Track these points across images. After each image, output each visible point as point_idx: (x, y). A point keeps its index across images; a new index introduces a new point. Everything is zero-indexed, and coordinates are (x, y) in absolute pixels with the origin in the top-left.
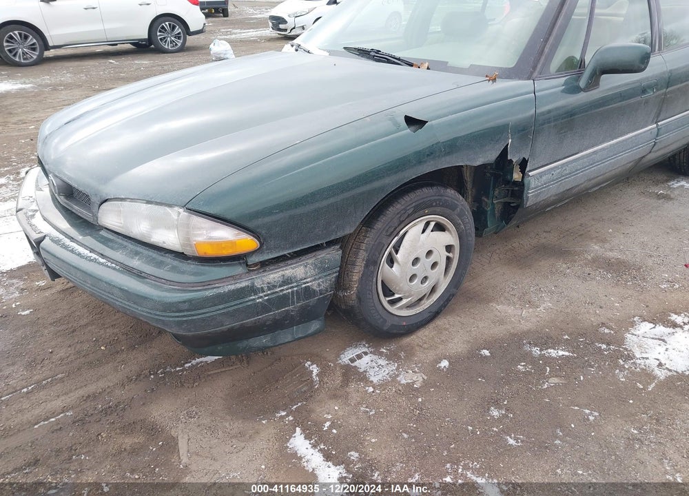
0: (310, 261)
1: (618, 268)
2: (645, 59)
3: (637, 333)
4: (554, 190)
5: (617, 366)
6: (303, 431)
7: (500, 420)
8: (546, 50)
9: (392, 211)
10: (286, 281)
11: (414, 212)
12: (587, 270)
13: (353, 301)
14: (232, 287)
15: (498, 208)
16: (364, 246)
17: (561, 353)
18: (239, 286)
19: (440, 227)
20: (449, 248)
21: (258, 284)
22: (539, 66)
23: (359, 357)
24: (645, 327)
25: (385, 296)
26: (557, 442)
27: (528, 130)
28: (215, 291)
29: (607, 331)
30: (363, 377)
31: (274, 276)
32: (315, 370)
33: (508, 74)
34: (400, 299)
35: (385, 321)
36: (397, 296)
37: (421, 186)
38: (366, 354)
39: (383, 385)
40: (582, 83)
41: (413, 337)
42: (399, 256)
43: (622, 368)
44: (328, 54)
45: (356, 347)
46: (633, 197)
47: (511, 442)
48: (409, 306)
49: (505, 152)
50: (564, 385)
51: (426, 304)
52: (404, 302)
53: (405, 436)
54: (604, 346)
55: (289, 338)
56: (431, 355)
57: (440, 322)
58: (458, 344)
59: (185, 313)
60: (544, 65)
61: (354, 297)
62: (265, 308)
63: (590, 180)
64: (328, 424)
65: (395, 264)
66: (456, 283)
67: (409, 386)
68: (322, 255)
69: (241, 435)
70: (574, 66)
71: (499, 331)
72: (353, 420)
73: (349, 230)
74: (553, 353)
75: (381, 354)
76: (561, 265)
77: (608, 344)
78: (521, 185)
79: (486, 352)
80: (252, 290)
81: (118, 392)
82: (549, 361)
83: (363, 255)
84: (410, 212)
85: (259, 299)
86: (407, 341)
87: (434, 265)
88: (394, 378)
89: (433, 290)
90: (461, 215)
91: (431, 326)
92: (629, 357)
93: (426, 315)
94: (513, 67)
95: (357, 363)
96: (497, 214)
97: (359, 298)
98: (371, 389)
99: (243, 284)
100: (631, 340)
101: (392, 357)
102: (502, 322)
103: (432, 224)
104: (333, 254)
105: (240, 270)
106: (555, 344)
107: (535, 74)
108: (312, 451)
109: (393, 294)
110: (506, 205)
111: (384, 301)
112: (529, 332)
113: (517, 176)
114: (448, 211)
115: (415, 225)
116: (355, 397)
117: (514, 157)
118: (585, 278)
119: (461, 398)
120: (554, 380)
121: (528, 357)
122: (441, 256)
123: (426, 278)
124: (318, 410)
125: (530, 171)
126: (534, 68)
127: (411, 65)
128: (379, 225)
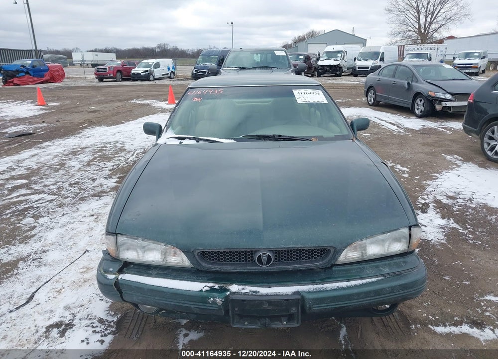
47: (466, 283)
64: (431, 317)
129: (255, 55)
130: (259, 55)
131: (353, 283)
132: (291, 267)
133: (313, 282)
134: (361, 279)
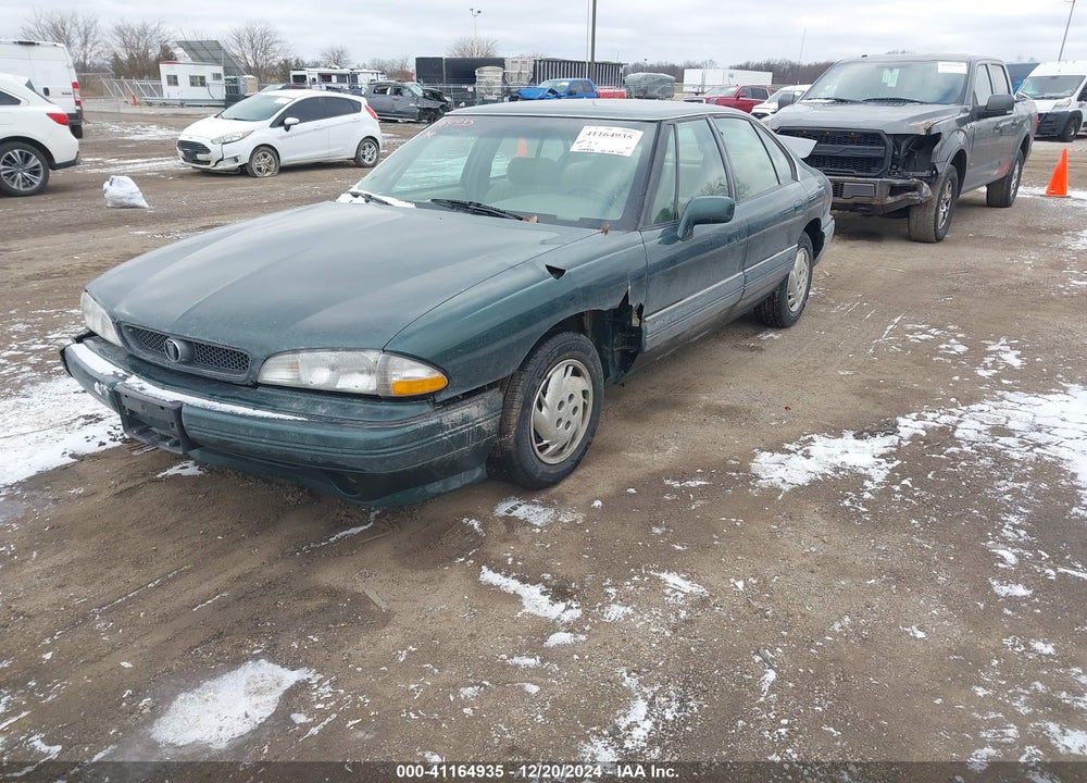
0: (481, 402)
1: (729, 412)
2: (731, 209)
3: (760, 460)
4: (666, 336)
5: (749, 486)
6: (490, 568)
7: (664, 535)
8: (646, 203)
9: (541, 353)
10: (465, 420)
11: (559, 355)
12: (702, 417)
13: (511, 447)
14: (426, 424)
15: (617, 355)
16: (519, 389)
17: (698, 483)
18: (431, 422)
19: (576, 373)
20: (585, 393)
21: (445, 421)
22: (642, 218)
23: (515, 508)
24: (765, 457)
25: (537, 443)
26: (716, 542)
27: (643, 277)
28: (413, 428)
29: (733, 462)
30: (525, 523)
31: (455, 414)
32: (476, 524)
33: (618, 226)
34: (547, 446)
35: (537, 468)
36: (545, 442)
37: (561, 331)
38: (520, 505)
39: (548, 526)
40: (680, 233)
41: (560, 487)
42: (547, 399)
43: (754, 488)
44: (413, 206)
45: (507, 501)
46: (727, 351)
47: (678, 547)
48: (554, 455)
49: (626, 298)
50: (710, 505)
51: (568, 453)
52: (551, 448)
53: (586, 557)
54: (734, 474)
55: (458, 485)
56: (583, 499)
57: (580, 472)
58: (604, 487)
59: (389, 450)
60: (646, 217)
61: (512, 442)
62: (448, 446)
63: (693, 327)
64: (510, 560)
65: (544, 408)
66: (592, 431)
67: (573, 524)
68: (488, 395)
69: (430, 581)
70: (669, 217)
71: (635, 473)
72: (532, 553)
73: (508, 373)
74: (692, 484)
75: (535, 503)
76: (677, 415)
77: (737, 472)
78: (639, 331)
79: (632, 491)
80: (440, 427)
81: (267, 571)
82: (691, 489)
83: (519, 397)
84: (555, 354)
85: (445, 436)
86: (554, 490)
87: (575, 409)
88: (556, 521)
89: (573, 439)
90: (593, 360)
91: (573, 476)
92: (757, 477)
93: (569, 464)
94: (619, 221)
95: (514, 513)
96: (617, 363)
97: (517, 442)
98: (538, 530)
99: (434, 421)
100: (755, 467)
101: (546, 504)
102: (637, 466)
103: (571, 368)
104: (495, 396)
105: (428, 408)
106: (692, 477)
107: (640, 226)
108: (506, 580)
109: (542, 441)
110: (624, 353)
111: (536, 446)
112: (664, 471)
113: (635, 322)
114: (583, 355)
115: (558, 369)
116: (526, 539)
117: (633, 303)
118: (702, 423)
119: (624, 525)
120: (699, 503)
121: (670, 489)
122: (579, 400)
123: (569, 423)
124: (495, 552)
125: (646, 316)
126: (639, 219)
127: (521, 219)
128: (531, 368)
129: (887, 72)
130: (896, 72)
131: (259, 413)
132: (207, 372)
133: (211, 397)
134: (274, 410)
